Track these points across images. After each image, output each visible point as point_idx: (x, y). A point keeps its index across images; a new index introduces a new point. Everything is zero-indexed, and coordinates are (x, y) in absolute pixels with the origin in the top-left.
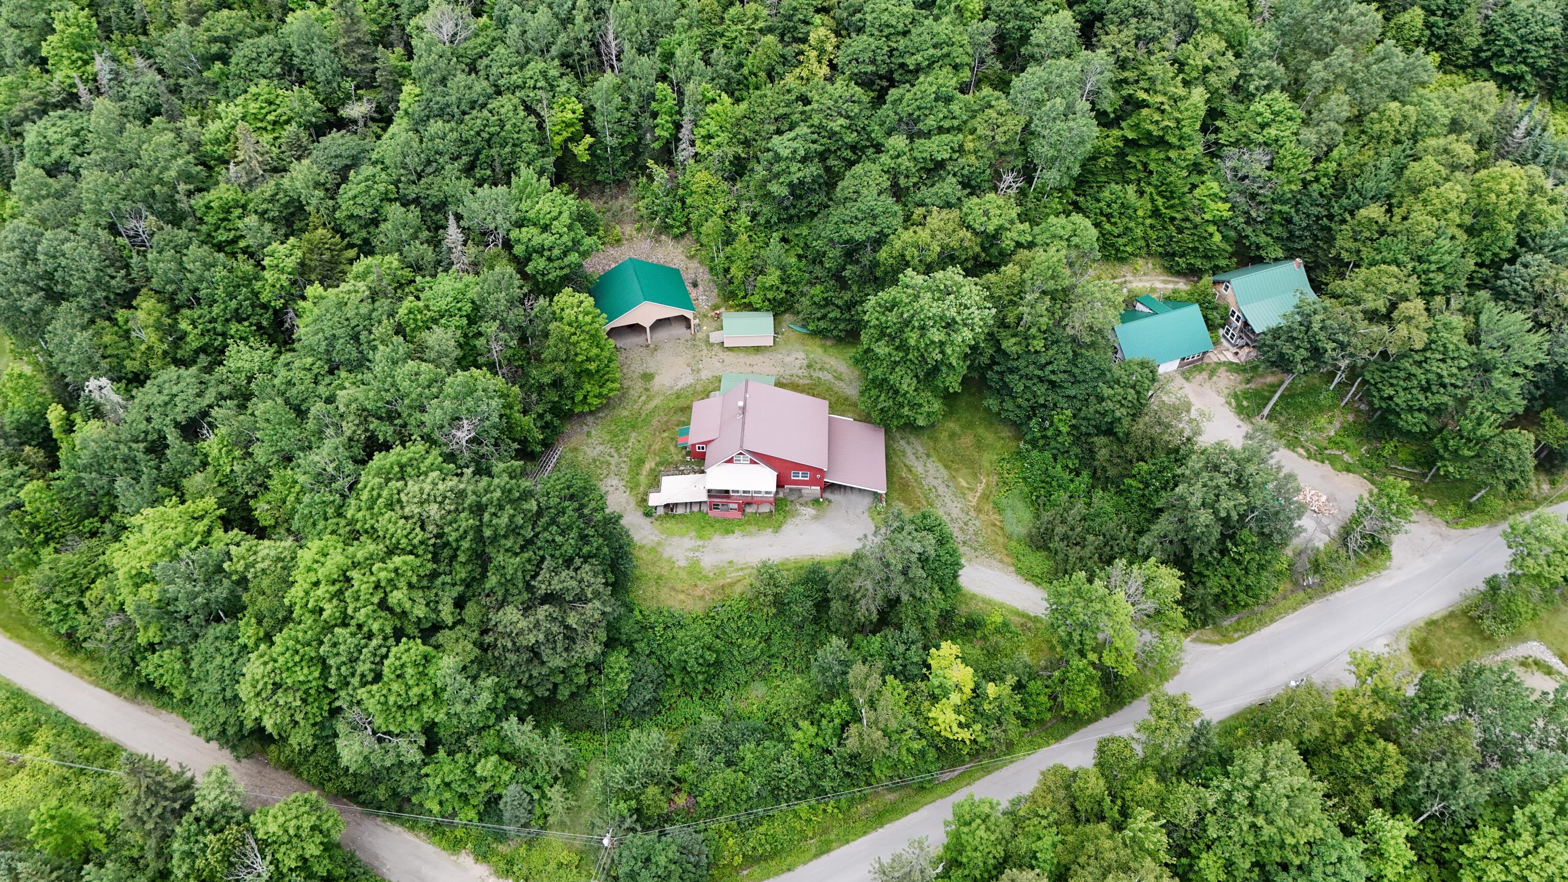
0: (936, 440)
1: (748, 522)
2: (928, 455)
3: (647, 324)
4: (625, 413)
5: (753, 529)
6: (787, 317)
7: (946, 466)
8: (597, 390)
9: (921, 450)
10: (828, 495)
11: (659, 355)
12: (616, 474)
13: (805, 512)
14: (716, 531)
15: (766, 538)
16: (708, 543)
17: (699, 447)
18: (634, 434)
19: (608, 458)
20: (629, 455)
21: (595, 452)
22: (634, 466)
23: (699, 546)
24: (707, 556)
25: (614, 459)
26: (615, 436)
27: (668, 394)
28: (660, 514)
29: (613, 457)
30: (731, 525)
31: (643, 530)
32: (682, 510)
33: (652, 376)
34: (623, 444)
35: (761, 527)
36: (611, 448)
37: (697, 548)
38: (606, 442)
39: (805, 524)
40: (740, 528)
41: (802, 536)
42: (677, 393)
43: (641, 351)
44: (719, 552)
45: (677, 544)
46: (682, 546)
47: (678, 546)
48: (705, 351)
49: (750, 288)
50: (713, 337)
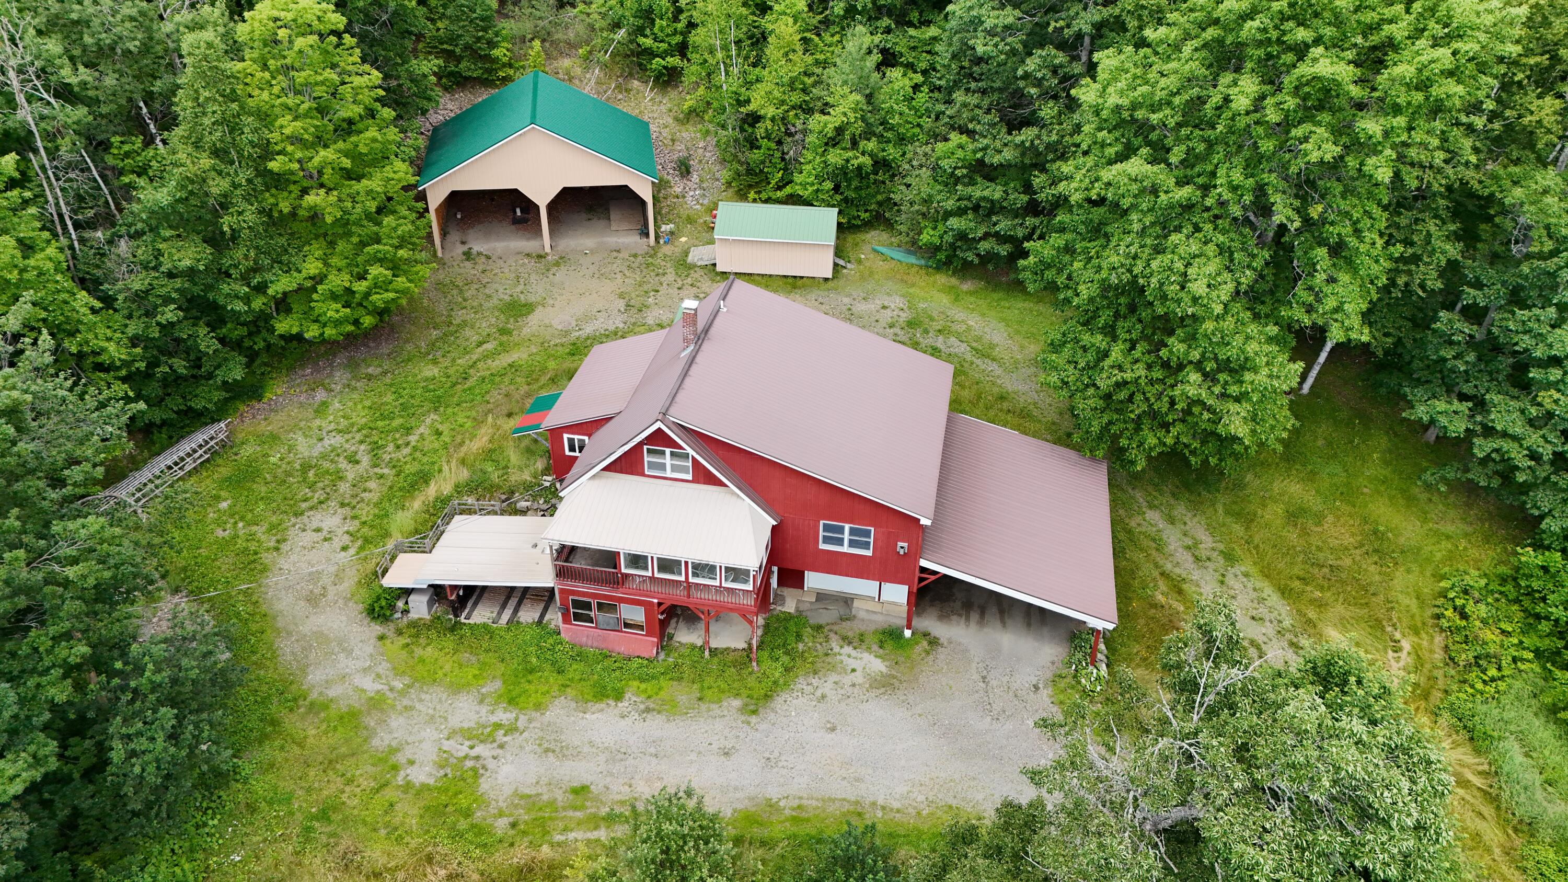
0: (1249, 520)
1: (675, 673)
2: (1230, 558)
3: (542, 196)
4: (430, 371)
5: (683, 694)
6: (875, 239)
7: (1285, 592)
8: (338, 281)
9: (1207, 542)
10: (930, 623)
11: (561, 275)
12: (342, 505)
13: (852, 663)
14: (568, 686)
15: (719, 725)
16: (530, 721)
17: (571, 441)
18: (432, 416)
19: (343, 464)
20: (399, 460)
21: (318, 449)
22: (400, 489)
23: (498, 726)
24: (512, 762)
25: (357, 467)
26: (383, 417)
27: (552, 343)
28: (413, 615)
29: (357, 462)
30: (618, 673)
31: (342, 656)
32: (488, 614)
33: (529, 308)
34: (397, 436)
35: (710, 692)
36: (361, 442)
37: (488, 730)
38: (355, 429)
39: (848, 701)
40: (643, 686)
41: (833, 735)
42: (574, 344)
43: (524, 264)
44: (554, 751)
45: (431, 712)
46: (446, 719)
47: (432, 717)
48: (671, 276)
49: (795, 153)
50: (696, 254)
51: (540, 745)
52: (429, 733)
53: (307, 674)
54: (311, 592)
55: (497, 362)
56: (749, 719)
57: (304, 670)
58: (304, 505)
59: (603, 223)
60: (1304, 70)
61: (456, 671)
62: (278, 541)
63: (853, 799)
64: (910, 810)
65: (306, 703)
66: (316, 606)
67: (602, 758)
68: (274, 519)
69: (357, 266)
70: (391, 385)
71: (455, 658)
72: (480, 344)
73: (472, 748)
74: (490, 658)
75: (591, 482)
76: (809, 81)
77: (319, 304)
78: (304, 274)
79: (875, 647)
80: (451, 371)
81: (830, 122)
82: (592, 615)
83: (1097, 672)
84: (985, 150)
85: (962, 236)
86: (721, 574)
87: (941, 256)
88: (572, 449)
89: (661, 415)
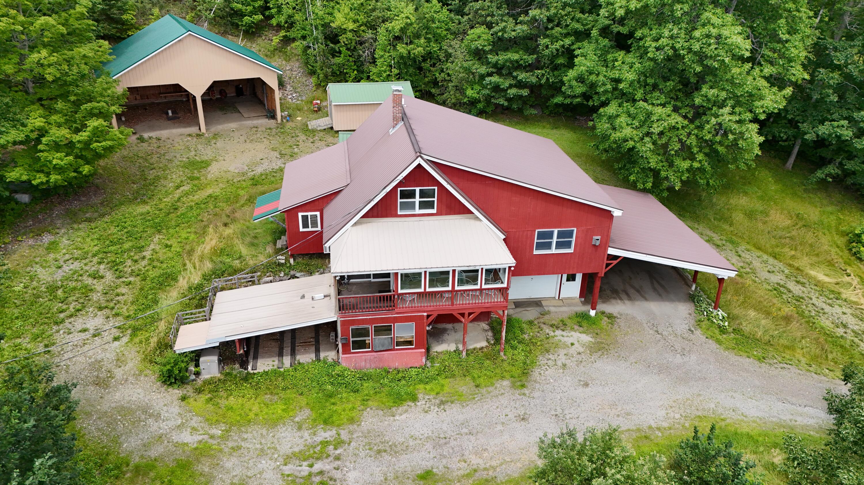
3: (198, 87)
4: (143, 209)
5: (462, 385)
11: (220, 143)
12: (100, 309)
13: (569, 341)
14: (367, 400)
15: (504, 401)
16: (351, 433)
17: (305, 218)
18: (157, 236)
19: (89, 281)
20: (140, 270)
21: (59, 275)
22: (151, 289)
23: (325, 443)
24: (355, 469)
25: (104, 280)
26: (113, 243)
27: (235, 180)
28: (205, 376)
29: (102, 277)
30: (403, 382)
31: (150, 421)
32: (271, 363)
33: (206, 164)
34: (132, 254)
35: (482, 380)
36: (100, 263)
37: (319, 448)
38: (90, 254)
39: (583, 364)
40: (428, 387)
41: (588, 389)
42: (253, 179)
43: (188, 141)
44: (385, 451)
45: (258, 446)
46: (275, 449)
47: (262, 450)
48: (302, 137)
49: (366, 54)
50: (313, 124)
51: (370, 449)
52: (265, 464)
53: (120, 445)
54: (97, 377)
55: (196, 197)
56: (522, 391)
57: (116, 441)
58: (62, 315)
59: (236, 115)
61: (265, 410)
62: (46, 346)
63: (634, 428)
64: (677, 426)
65: (130, 468)
66: (107, 386)
67: (429, 446)
68: (35, 331)
69: (75, 122)
70: (112, 222)
71: (258, 400)
72: (178, 187)
73: (311, 466)
74: (290, 394)
75: (355, 228)
77: (45, 154)
78: (30, 127)
79: (576, 327)
80: (162, 206)
81: (396, 25)
82: (368, 340)
83: (721, 313)
84: (503, 30)
85: (496, 88)
86: (482, 277)
87: (480, 106)
88: (305, 225)
89: (419, 153)
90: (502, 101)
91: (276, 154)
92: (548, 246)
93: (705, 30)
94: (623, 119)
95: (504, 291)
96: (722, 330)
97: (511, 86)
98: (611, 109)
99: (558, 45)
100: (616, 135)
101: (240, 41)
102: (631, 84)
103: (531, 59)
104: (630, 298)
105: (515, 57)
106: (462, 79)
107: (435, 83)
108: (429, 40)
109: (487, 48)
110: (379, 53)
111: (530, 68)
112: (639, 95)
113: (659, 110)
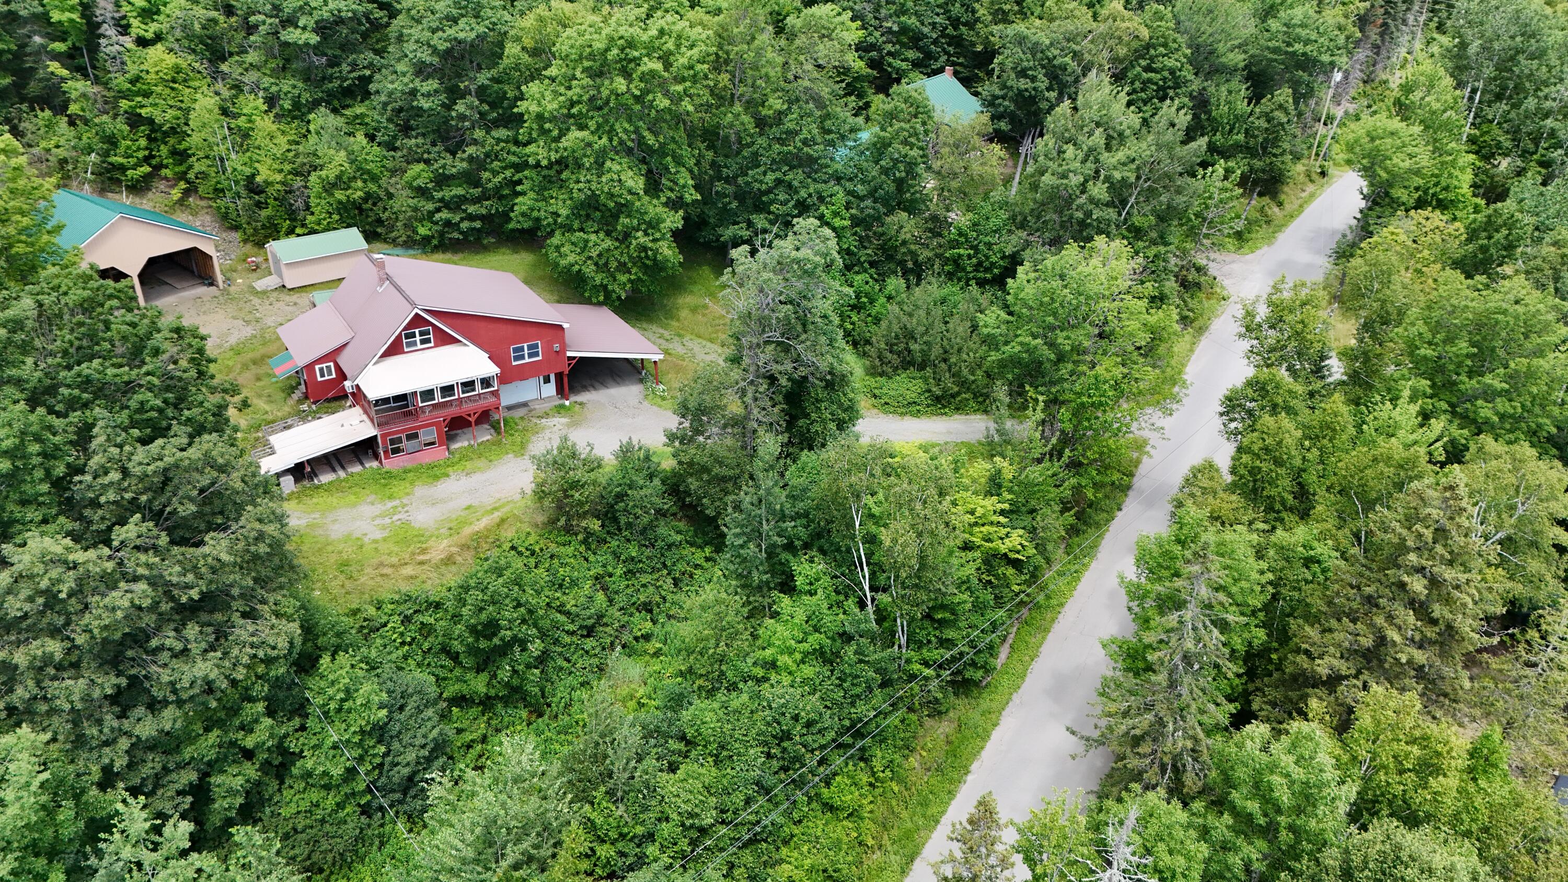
1: (464, 458)
3: (133, 267)
5: (479, 463)
13: (551, 424)
17: (321, 370)
32: (330, 477)
35: (493, 457)
42: (233, 349)
46: (362, 516)
48: (256, 301)
49: (300, 204)
50: (260, 285)
51: (426, 504)
52: (360, 523)
56: (523, 458)
59: (165, 287)
60: (643, 68)
61: (343, 500)
67: (465, 495)
71: (334, 497)
73: (391, 518)
74: (355, 489)
75: (375, 367)
76: (291, 154)
79: (556, 415)
81: (330, 173)
82: (402, 446)
83: (661, 387)
84: (444, 167)
85: (448, 223)
86: (478, 385)
87: (435, 242)
88: (322, 375)
89: (414, 305)
90: (456, 235)
91: (241, 322)
92: (523, 357)
93: (609, 176)
94: (565, 249)
95: (495, 394)
96: (663, 398)
97: (462, 219)
98: (556, 240)
99: (500, 178)
100: (563, 262)
101: (125, 199)
102: (568, 217)
103: (477, 192)
104: (595, 388)
105: (460, 191)
106: (410, 218)
107: (380, 221)
108: (365, 181)
109: (430, 186)
110: (313, 201)
111: (476, 200)
112: (576, 225)
113: (593, 237)
